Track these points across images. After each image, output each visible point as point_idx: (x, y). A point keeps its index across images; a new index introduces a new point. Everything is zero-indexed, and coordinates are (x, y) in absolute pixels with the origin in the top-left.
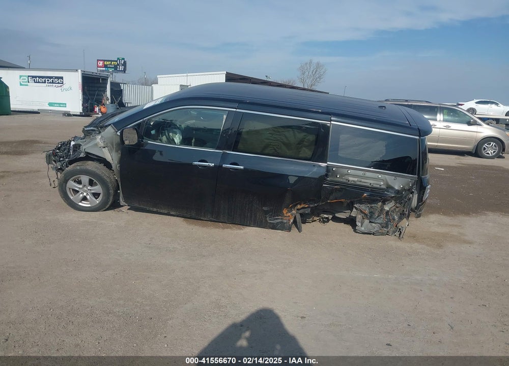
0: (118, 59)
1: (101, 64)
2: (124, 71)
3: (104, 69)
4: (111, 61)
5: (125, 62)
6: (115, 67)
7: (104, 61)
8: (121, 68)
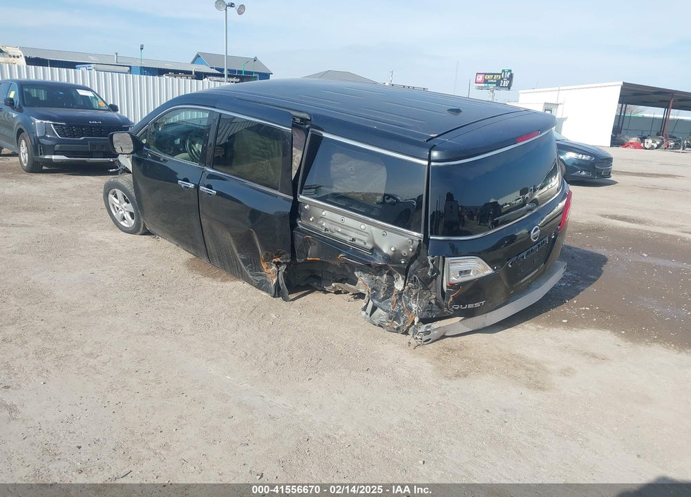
0: (503, 71)
1: (480, 78)
2: (509, 87)
3: (483, 85)
4: (494, 74)
5: (511, 76)
6: (498, 83)
7: (485, 74)
8: (506, 83)
